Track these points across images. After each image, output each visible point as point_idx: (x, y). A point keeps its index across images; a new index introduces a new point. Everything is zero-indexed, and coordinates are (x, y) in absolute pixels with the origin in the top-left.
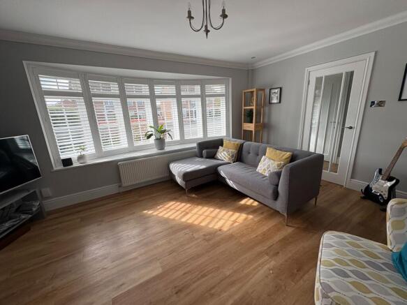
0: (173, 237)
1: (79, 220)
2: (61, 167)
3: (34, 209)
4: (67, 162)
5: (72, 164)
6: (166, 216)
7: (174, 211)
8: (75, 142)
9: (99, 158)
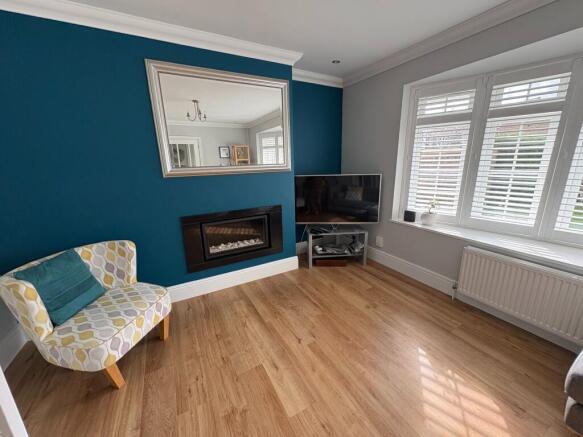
0: (367, 423)
1: (370, 287)
2: (401, 220)
3: (357, 250)
4: (410, 216)
5: (413, 220)
6: (426, 395)
7: (457, 413)
8: (440, 193)
9: (458, 226)
